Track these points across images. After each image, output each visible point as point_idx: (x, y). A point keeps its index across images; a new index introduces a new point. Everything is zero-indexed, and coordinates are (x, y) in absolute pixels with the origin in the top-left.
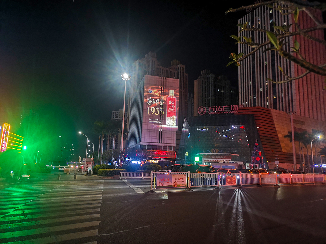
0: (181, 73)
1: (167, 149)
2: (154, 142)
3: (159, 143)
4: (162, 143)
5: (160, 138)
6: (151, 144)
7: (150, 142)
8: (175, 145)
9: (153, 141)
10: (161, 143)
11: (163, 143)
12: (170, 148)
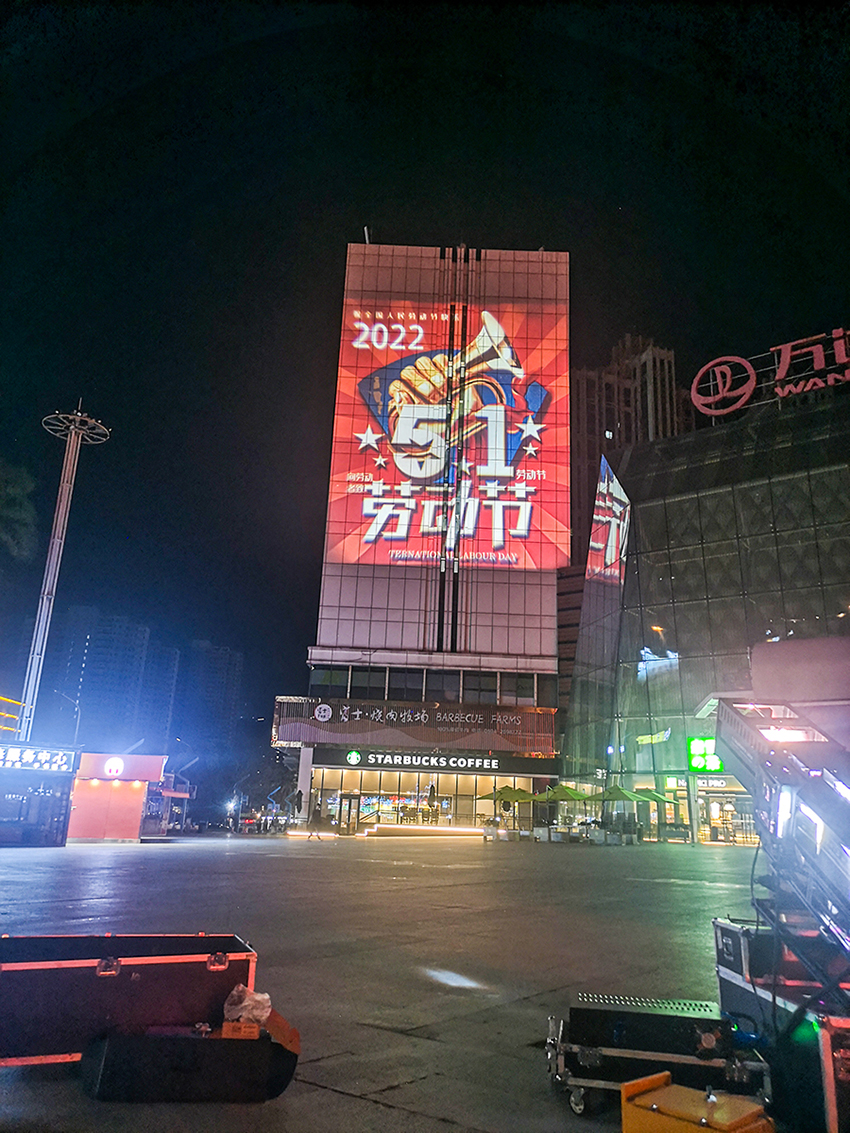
0: (655, 384)
1: (496, 691)
2: (405, 645)
3: (440, 649)
4: (460, 652)
5: (448, 619)
6: (380, 658)
7: (376, 650)
8: (551, 666)
9: (394, 643)
10: (453, 650)
11: (466, 652)
12: (519, 681)
